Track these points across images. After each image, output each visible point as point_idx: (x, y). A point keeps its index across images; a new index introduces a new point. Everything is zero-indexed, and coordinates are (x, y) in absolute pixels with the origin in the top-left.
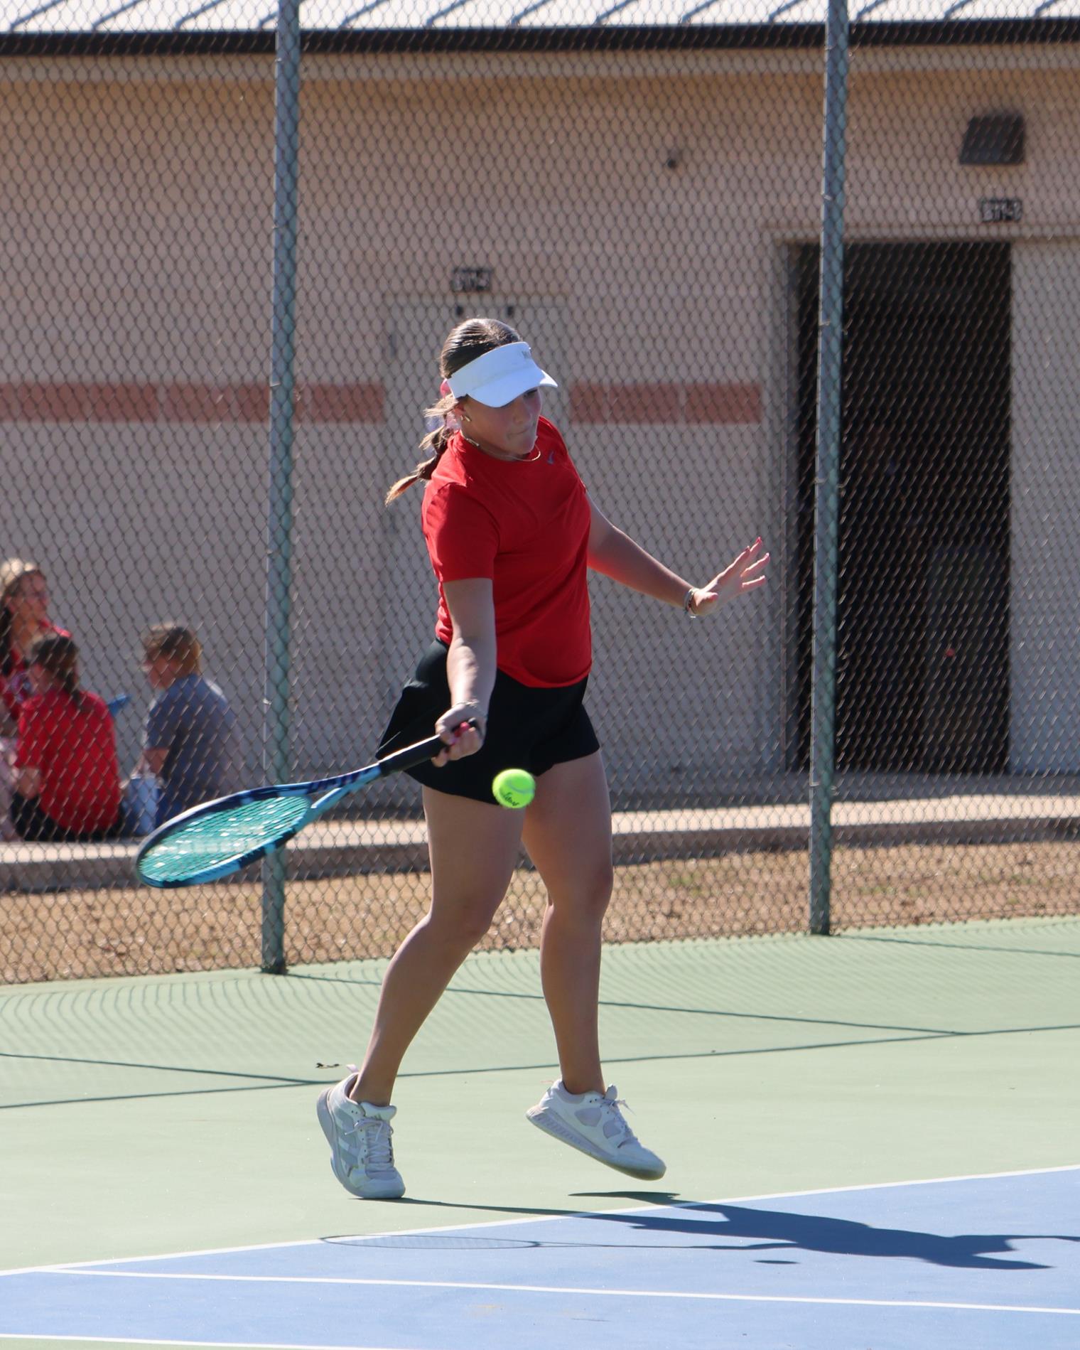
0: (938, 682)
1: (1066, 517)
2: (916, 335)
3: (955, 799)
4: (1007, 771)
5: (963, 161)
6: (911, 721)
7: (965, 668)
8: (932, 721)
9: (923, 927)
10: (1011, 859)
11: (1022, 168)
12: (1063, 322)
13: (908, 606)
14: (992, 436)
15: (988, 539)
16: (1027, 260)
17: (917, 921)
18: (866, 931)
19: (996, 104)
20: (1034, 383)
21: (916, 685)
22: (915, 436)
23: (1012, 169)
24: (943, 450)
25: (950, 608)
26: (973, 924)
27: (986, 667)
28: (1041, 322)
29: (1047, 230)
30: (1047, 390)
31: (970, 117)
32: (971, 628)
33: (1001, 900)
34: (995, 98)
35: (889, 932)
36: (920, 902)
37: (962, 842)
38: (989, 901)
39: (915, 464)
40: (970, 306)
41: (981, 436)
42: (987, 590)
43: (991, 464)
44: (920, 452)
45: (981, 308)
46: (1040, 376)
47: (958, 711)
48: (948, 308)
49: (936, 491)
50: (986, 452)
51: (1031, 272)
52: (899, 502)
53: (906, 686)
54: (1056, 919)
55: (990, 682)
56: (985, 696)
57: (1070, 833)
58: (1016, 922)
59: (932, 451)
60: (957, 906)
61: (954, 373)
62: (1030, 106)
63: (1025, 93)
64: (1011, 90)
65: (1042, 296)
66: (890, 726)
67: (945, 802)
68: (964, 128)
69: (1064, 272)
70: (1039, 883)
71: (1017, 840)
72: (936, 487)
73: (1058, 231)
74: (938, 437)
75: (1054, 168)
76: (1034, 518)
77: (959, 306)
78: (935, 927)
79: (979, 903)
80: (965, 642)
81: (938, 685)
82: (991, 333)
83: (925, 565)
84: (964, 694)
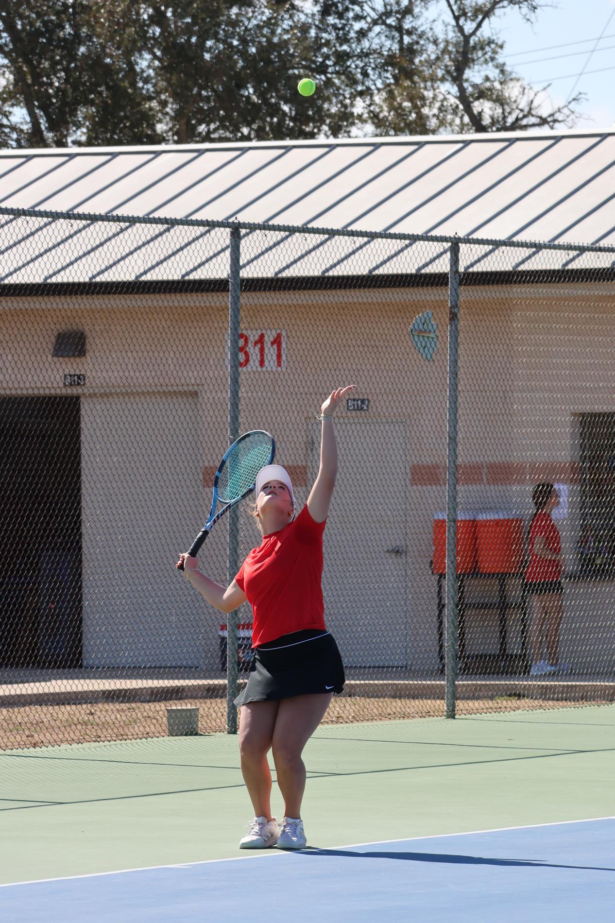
0: (44, 623)
1: (109, 538)
2: (30, 445)
3: (54, 682)
4: (81, 666)
5: (53, 356)
6: (30, 644)
7: (58, 616)
8: (41, 643)
9: (38, 749)
10: (83, 712)
11: (83, 359)
12: (106, 439)
13: (28, 584)
14: (70, 497)
15: (69, 549)
16: (86, 406)
17: (35, 745)
18: (8, 752)
19: (69, 327)
20: (92, 469)
21: (33, 625)
22: (31, 497)
23: (78, 360)
24: (45, 505)
25: (50, 585)
26: (64, 746)
27: (69, 616)
28: (95, 438)
29: (97, 391)
30: (98, 473)
31: (56, 334)
32: (61, 596)
33: (77, 733)
34: (69, 324)
35: (20, 752)
36: (36, 735)
37: (58, 704)
38: (72, 734)
39: (31, 512)
40: (58, 431)
41: (65, 497)
42: (69, 576)
43: (70, 511)
44: (33, 505)
45: (63, 431)
46: (95, 465)
47: (55, 638)
48: (47, 432)
49: (42, 525)
50: (67, 505)
51: (89, 413)
52: (23, 531)
53: (28, 626)
54: (107, 743)
55: (71, 623)
56: (68, 630)
57: (113, 698)
58: (86, 745)
59: (39, 505)
60: (55, 737)
61: (50, 465)
62: (87, 329)
63: (83, 321)
64: (77, 319)
65: (95, 425)
66: (20, 646)
67: (49, 683)
68: (53, 340)
69: (106, 413)
70: (98, 725)
71: (86, 703)
72: (42, 523)
73: (102, 391)
74: (42, 497)
75: (99, 359)
76: (92, 538)
77: (52, 431)
78: (44, 748)
79: (66, 735)
80: (58, 602)
81: (44, 625)
82: (69, 444)
83: (37, 564)
84: (58, 629)
